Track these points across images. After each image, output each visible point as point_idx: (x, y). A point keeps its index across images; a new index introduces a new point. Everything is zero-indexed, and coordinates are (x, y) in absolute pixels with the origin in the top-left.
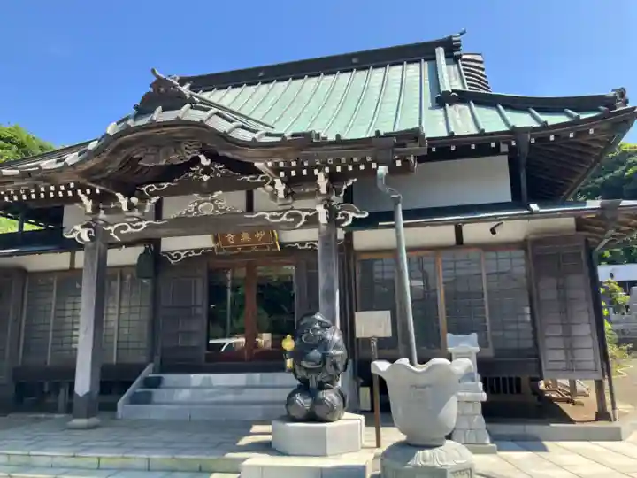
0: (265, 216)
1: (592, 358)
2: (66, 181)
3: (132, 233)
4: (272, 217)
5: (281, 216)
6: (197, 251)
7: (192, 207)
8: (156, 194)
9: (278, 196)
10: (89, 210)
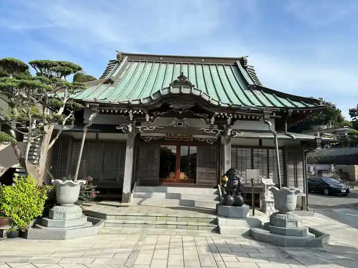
0: (203, 130)
2: (138, 109)
3: (149, 130)
4: (207, 130)
5: (210, 131)
7: (174, 123)
8: (159, 115)
9: (210, 123)
10: (131, 119)
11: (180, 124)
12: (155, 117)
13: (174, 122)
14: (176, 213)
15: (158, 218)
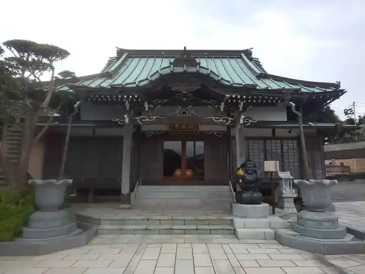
0: (211, 119)
1: (321, 172)
2: (134, 94)
4: (215, 119)
5: (220, 119)
6: (160, 132)
7: (177, 112)
8: (160, 104)
9: (220, 110)
10: (128, 109)
11: (184, 113)
12: (155, 106)
13: (178, 110)
14: (184, 215)
15: (162, 221)
